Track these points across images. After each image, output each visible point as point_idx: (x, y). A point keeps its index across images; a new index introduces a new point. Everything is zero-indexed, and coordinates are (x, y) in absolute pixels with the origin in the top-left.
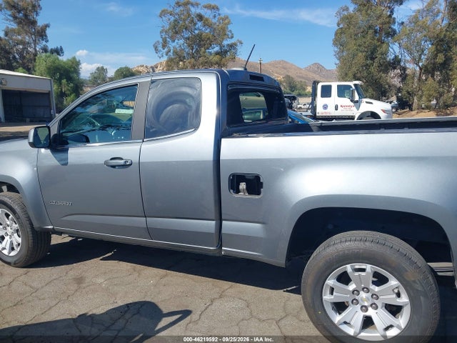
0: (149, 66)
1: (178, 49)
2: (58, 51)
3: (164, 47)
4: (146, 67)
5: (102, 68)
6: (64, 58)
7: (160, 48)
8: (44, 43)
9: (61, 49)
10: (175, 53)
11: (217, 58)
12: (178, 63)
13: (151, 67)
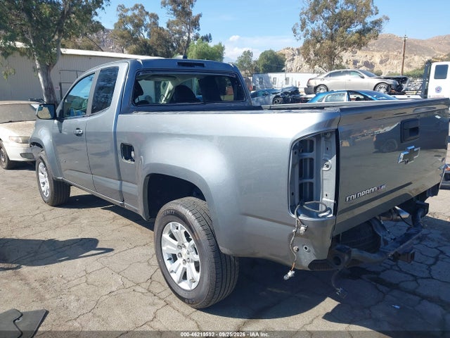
0: (295, 48)
1: (316, 30)
2: (207, 38)
3: (302, 28)
4: (292, 49)
5: (249, 52)
6: (211, 44)
7: (299, 31)
8: (197, 31)
9: (210, 36)
10: (313, 34)
11: (355, 38)
12: (315, 45)
13: (297, 49)
